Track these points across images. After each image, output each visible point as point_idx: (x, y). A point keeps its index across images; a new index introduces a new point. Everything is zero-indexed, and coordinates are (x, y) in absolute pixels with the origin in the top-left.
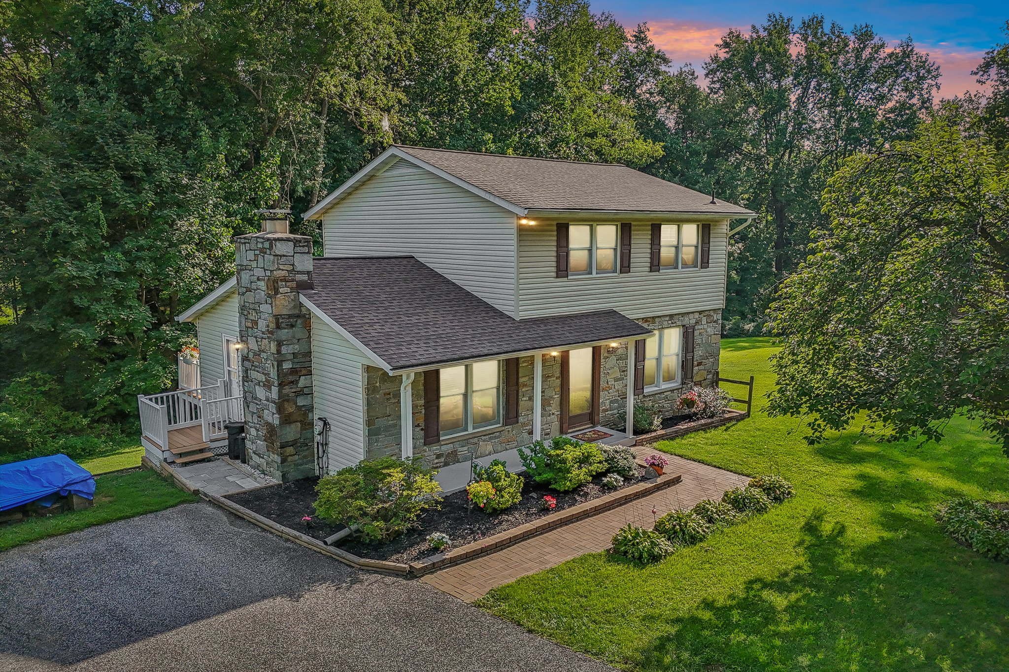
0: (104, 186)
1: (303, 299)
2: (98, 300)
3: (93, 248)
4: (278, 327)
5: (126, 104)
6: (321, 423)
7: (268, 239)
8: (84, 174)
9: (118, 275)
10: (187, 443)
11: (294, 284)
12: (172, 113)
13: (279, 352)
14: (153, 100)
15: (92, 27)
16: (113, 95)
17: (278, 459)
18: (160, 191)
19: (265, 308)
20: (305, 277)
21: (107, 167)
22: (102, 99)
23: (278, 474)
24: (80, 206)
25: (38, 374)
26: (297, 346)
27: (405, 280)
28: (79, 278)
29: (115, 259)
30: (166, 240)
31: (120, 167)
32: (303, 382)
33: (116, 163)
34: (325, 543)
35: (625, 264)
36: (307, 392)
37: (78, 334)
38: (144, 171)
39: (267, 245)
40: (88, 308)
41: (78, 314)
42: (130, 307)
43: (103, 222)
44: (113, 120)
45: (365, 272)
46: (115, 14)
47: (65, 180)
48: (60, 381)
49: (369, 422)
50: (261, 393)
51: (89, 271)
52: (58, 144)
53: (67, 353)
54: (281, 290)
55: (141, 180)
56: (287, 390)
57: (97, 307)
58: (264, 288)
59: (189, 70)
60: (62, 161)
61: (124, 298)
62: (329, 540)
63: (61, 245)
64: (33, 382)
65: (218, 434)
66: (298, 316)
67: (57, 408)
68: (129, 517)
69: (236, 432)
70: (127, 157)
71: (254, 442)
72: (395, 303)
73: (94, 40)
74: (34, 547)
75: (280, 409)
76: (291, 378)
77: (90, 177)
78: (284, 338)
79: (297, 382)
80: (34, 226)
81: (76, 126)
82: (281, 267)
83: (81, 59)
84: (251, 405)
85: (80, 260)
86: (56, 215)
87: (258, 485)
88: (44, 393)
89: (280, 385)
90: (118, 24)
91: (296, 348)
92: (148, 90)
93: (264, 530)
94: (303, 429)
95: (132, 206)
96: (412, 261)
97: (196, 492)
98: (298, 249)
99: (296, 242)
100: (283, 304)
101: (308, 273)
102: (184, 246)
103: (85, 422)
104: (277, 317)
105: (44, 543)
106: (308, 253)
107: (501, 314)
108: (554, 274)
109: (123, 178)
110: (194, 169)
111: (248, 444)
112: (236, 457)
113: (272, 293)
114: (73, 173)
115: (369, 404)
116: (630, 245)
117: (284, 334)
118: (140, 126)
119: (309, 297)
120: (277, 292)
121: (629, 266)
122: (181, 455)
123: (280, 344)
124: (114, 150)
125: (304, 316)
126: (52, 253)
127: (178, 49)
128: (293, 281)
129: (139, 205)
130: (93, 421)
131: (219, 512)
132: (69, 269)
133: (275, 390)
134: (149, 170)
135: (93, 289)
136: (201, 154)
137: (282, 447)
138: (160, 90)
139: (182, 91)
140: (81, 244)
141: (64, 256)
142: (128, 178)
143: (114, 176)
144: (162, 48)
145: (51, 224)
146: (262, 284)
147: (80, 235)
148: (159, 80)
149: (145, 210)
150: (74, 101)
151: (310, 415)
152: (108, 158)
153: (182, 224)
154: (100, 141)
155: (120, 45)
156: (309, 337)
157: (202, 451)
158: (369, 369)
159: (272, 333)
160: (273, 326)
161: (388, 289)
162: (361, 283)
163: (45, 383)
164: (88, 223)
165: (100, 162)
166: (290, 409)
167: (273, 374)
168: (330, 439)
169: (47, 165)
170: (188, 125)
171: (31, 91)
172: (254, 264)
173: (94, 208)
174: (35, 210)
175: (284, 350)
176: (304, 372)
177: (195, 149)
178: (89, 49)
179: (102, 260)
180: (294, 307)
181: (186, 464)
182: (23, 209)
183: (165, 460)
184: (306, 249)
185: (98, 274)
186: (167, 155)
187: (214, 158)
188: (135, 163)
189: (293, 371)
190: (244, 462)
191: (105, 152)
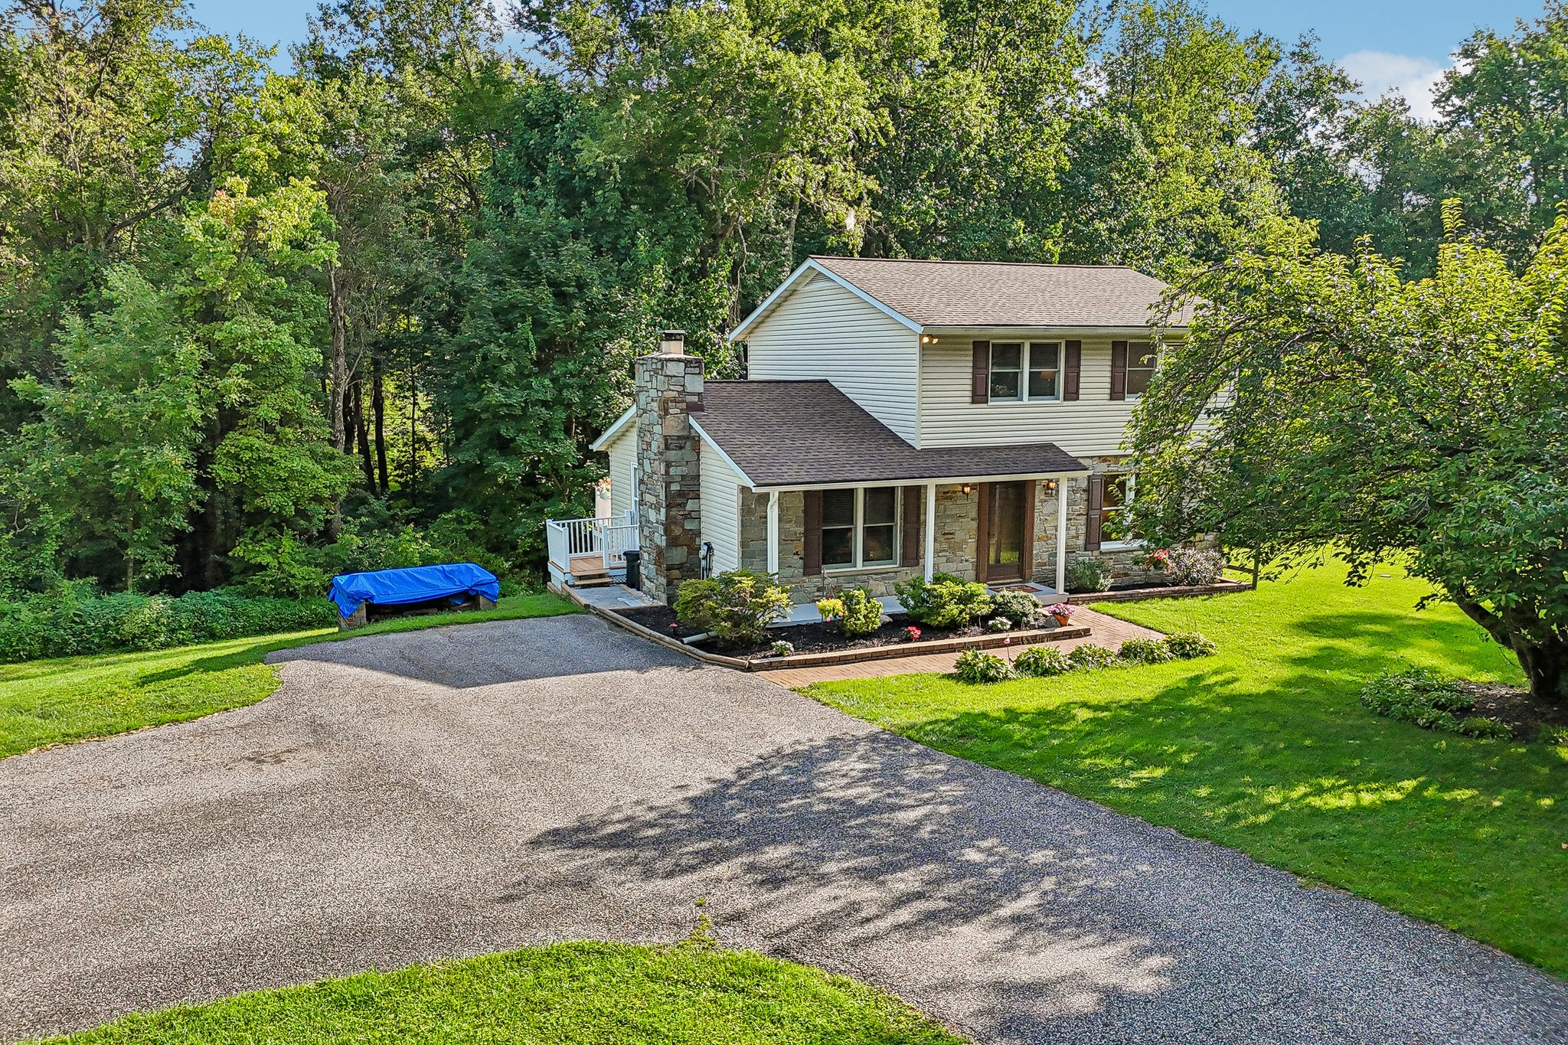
0: (535, 304)
1: (692, 421)
2: (525, 432)
3: (521, 373)
4: (667, 448)
5: (563, 211)
6: (706, 548)
7: (661, 360)
8: (517, 292)
9: (544, 404)
10: (589, 569)
11: (684, 405)
12: (611, 219)
13: (667, 472)
14: (592, 204)
15: (532, 122)
16: (551, 201)
17: (663, 581)
18: (591, 310)
19: (657, 429)
20: (695, 399)
21: (539, 283)
22: (541, 204)
23: (664, 597)
24: (510, 328)
25: (463, 512)
26: (685, 468)
27: (806, 406)
28: (506, 405)
29: (542, 387)
30: (596, 366)
31: (553, 283)
32: (690, 505)
33: (548, 277)
34: (682, 642)
35: (1072, 389)
36: (696, 516)
37: (501, 466)
38: (576, 286)
39: (659, 365)
40: (513, 440)
41: (505, 447)
42: (556, 440)
43: (532, 344)
44: (550, 229)
45: (766, 396)
46: (557, 106)
47: (497, 299)
48: (485, 523)
49: (744, 544)
50: (652, 515)
51: (517, 397)
52: (492, 258)
53: (489, 491)
54: (671, 411)
55: (573, 296)
56: (673, 512)
57: (522, 439)
58: (657, 409)
59: (628, 169)
60: (496, 277)
61: (550, 430)
62: (686, 640)
63: (490, 370)
64: (459, 520)
65: (617, 563)
66: (687, 438)
67: (480, 550)
68: (525, 618)
69: (633, 558)
70: (559, 271)
71: (646, 569)
72: (785, 427)
73: (534, 137)
74: (444, 629)
75: (667, 531)
76: (679, 501)
77: (522, 294)
78: (672, 459)
79: (685, 504)
80: (466, 349)
81: (511, 237)
82: (672, 387)
83: (520, 158)
84: (645, 529)
85: (508, 387)
86: (486, 337)
87: (644, 605)
88: (468, 532)
89: (667, 506)
90: (559, 118)
91: (685, 470)
92: (588, 194)
93: (637, 635)
94: (689, 554)
95: (562, 326)
96: (825, 385)
97: (587, 606)
98: (689, 370)
99: (687, 363)
100: (672, 426)
101: (699, 394)
102: (613, 372)
103: (507, 565)
104: (666, 438)
105: (453, 627)
106: (700, 374)
107: (902, 443)
108: (969, 399)
109: (555, 295)
110: (629, 282)
111: (641, 568)
112: (632, 586)
113: (662, 413)
114: (505, 290)
115: (743, 524)
116: (1079, 366)
117: (672, 455)
118: (576, 235)
119: (696, 419)
120: (667, 413)
121: (1077, 393)
122: (581, 578)
123: (668, 465)
124: (546, 264)
125: (693, 438)
126: (481, 379)
127: (615, 148)
128: (682, 402)
129: (569, 326)
130: (514, 566)
131: (603, 622)
132: (496, 395)
133: (663, 511)
134: (581, 285)
135: (518, 419)
136: (636, 265)
137: (668, 569)
138: (600, 192)
139: (623, 193)
140: (510, 368)
141: (493, 382)
142: (561, 297)
143: (545, 292)
144: (599, 148)
145: (481, 346)
146: (655, 405)
147: (509, 359)
148: (599, 181)
149: (576, 331)
150: (510, 209)
151: (697, 539)
152: (540, 274)
153: (612, 348)
154: (533, 254)
155: (560, 142)
156: (698, 460)
157: (601, 576)
158: (744, 490)
159: (661, 454)
160: (663, 446)
161: (783, 414)
162: (756, 406)
163: (470, 521)
164: (518, 346)
165: (531, 278)
166: (677, 531)
167: (663, 497)
168: (714, 564)
169: (481, 281)
170: (627, 232)
171: (471, 190)
172: (649, 385)
173: (524, 329)
174: (467, 331)
175: (672, 471)
176: (692, 495)
177: (631, 260)
178: (528, 147)
179: (529, 387)
180: (684, 428)
181: (584, 587)
182: (455, 331)
183: (566, 582)
184: (697, 370)
185: (525, 402)
186: (600, 266)
187: (651, 269)
188: (568, 278)
189: (681, 494)
190: (638, 590)
191: (538, 267)
